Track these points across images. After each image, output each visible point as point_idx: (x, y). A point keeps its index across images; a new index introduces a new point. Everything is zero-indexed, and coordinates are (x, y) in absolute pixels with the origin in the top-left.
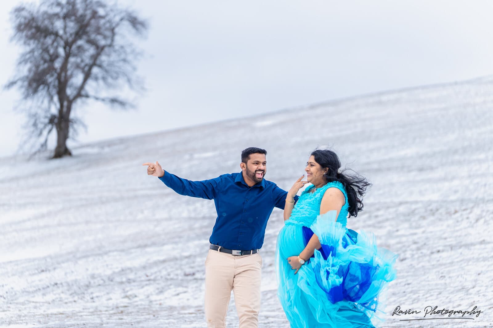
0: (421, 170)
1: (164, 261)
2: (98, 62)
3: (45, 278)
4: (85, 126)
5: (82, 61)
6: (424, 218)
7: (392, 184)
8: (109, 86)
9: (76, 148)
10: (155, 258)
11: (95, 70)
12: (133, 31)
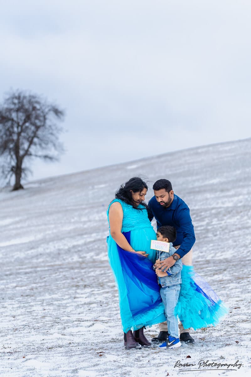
0: (222, 191)
2: (37, 135)
5: (28, 135)
6: (225, 215)
7: (207, 199)
8: (43, 148)
9: (26, 184)
11: (36, 140)
12: (56, 117)
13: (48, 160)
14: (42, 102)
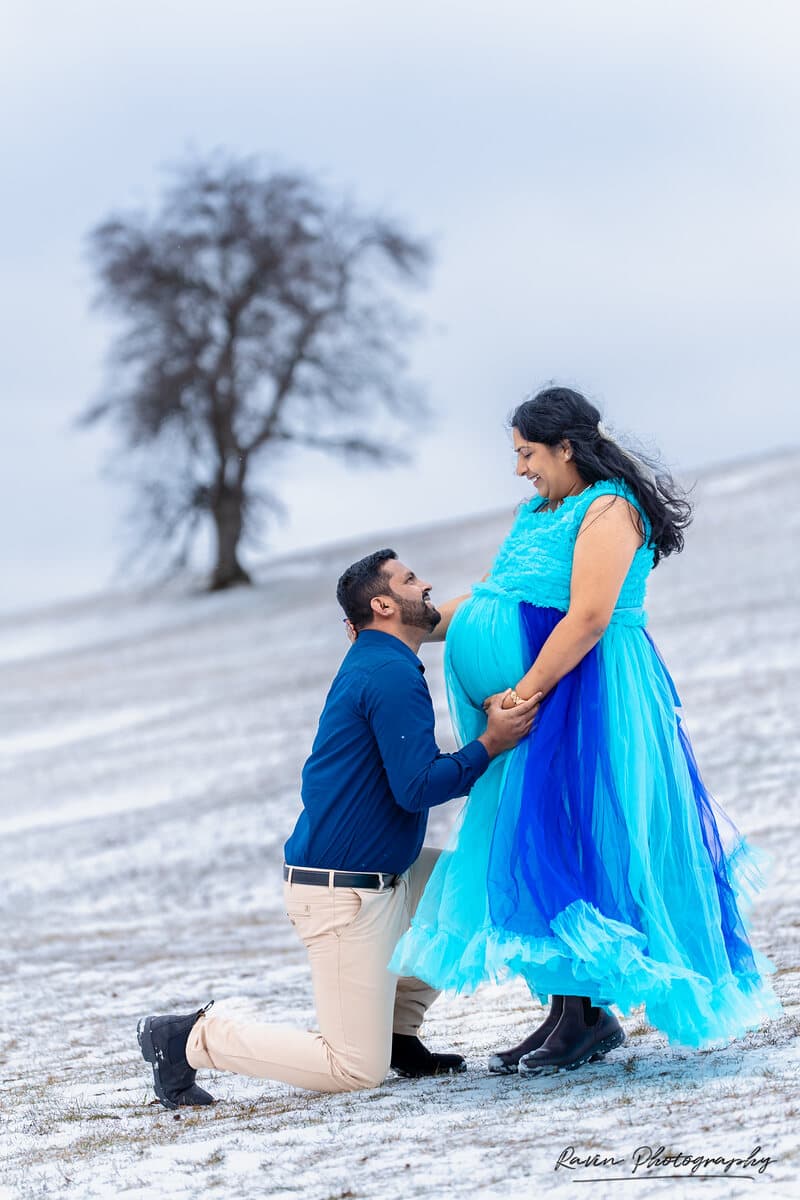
2: (309, 350)
4: (280, 511)
5: (269, 349)
11: (304, 372)
12: (395, 270)
13: (361, 456)
14: (333, 204)
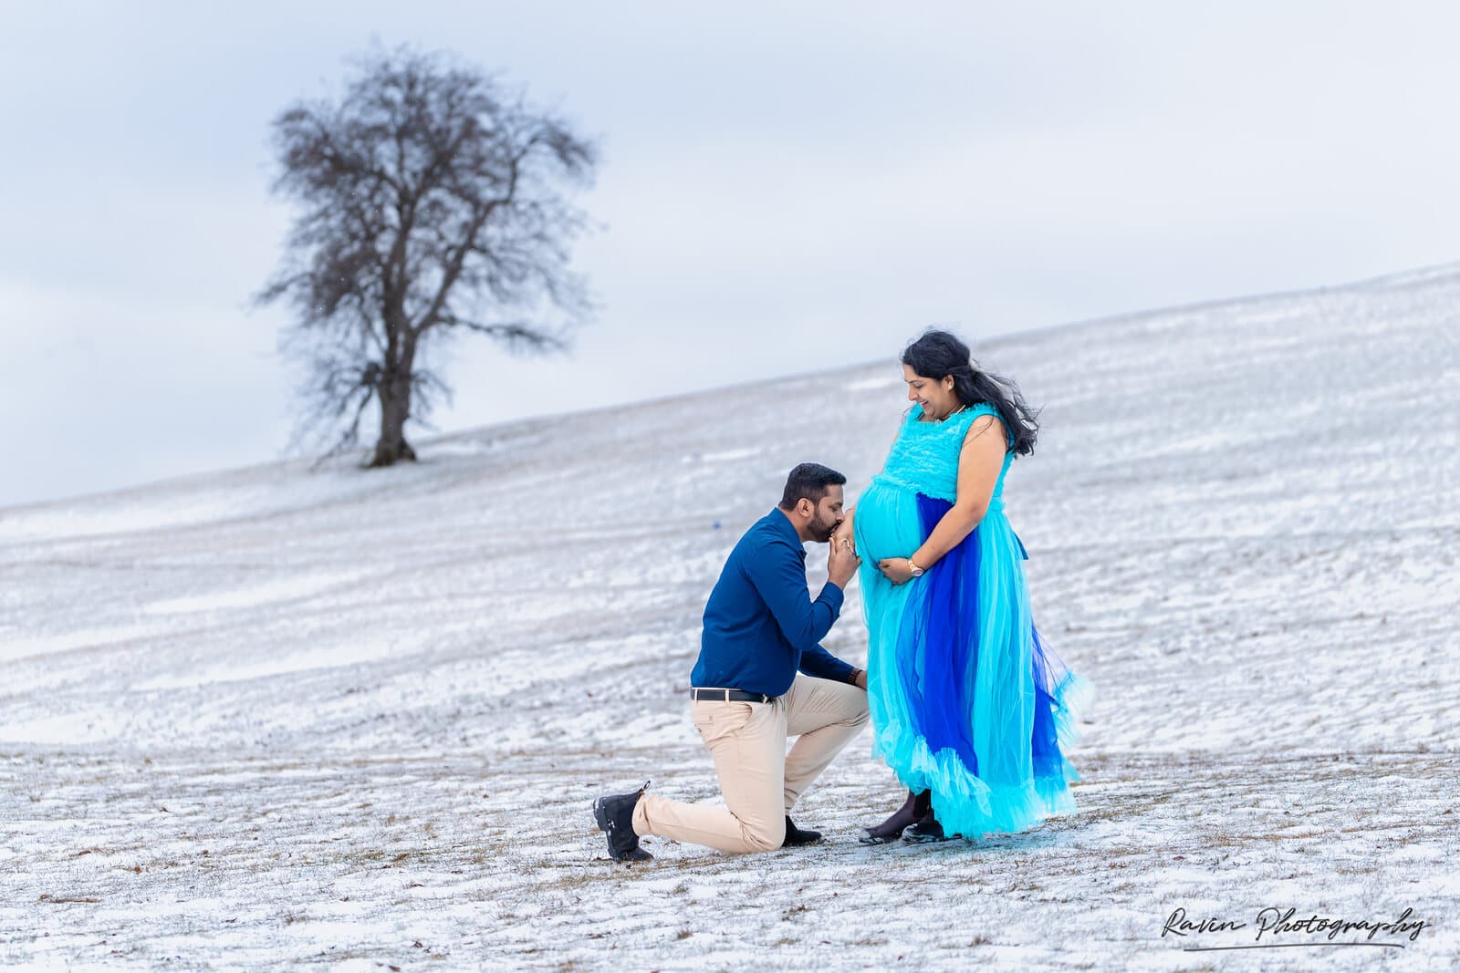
0: (1231, 477)
1: (629, 666)
2: (477, 242)
3: (357, 705)
4: (447, 391)
5: (441, 238)
6: (1228, 571)
7: (1160, 507)
8: (504, 296)
9: (426, 443)
10: (609, 660)
11: (471, 259)
12: (562, 167)
13: (519, 340)
14: (507, 102)
